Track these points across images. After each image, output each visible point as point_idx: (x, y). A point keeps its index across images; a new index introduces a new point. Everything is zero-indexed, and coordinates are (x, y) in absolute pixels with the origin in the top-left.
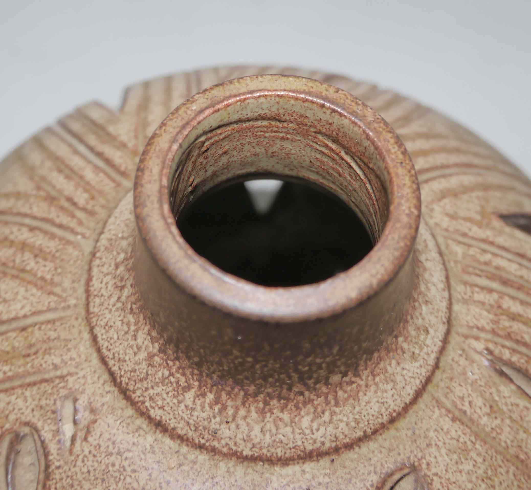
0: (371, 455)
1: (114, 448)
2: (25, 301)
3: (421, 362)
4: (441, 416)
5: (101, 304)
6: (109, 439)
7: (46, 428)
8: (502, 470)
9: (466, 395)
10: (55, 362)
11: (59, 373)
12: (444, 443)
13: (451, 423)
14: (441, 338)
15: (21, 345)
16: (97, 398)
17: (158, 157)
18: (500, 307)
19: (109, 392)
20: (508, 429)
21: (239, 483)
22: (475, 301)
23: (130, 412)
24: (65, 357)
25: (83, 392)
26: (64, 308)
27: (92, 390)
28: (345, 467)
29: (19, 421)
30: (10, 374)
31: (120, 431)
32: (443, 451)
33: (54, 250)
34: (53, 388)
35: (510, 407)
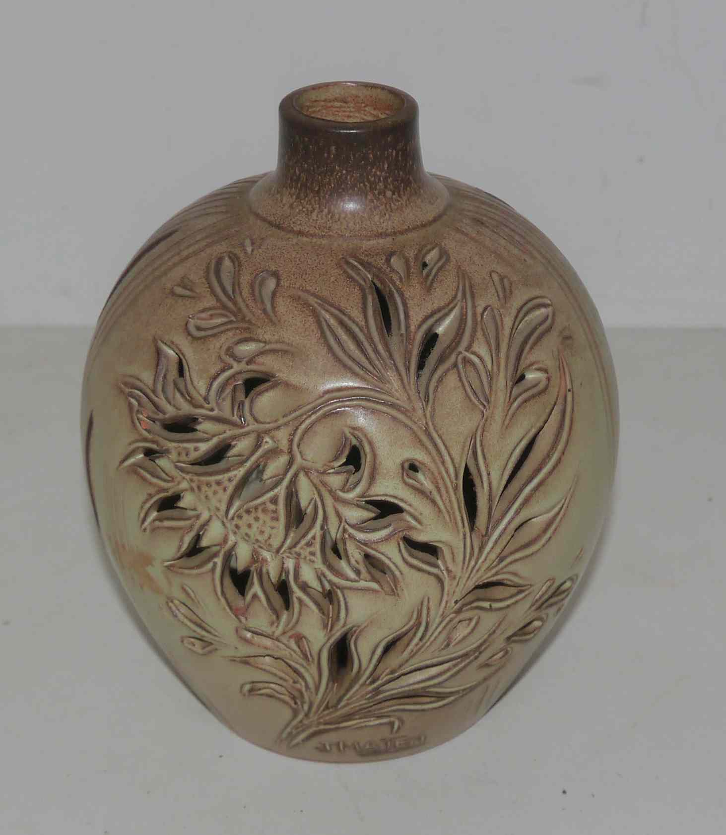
0: (414, 239)
4: (450, 230)
13: (456, 233)
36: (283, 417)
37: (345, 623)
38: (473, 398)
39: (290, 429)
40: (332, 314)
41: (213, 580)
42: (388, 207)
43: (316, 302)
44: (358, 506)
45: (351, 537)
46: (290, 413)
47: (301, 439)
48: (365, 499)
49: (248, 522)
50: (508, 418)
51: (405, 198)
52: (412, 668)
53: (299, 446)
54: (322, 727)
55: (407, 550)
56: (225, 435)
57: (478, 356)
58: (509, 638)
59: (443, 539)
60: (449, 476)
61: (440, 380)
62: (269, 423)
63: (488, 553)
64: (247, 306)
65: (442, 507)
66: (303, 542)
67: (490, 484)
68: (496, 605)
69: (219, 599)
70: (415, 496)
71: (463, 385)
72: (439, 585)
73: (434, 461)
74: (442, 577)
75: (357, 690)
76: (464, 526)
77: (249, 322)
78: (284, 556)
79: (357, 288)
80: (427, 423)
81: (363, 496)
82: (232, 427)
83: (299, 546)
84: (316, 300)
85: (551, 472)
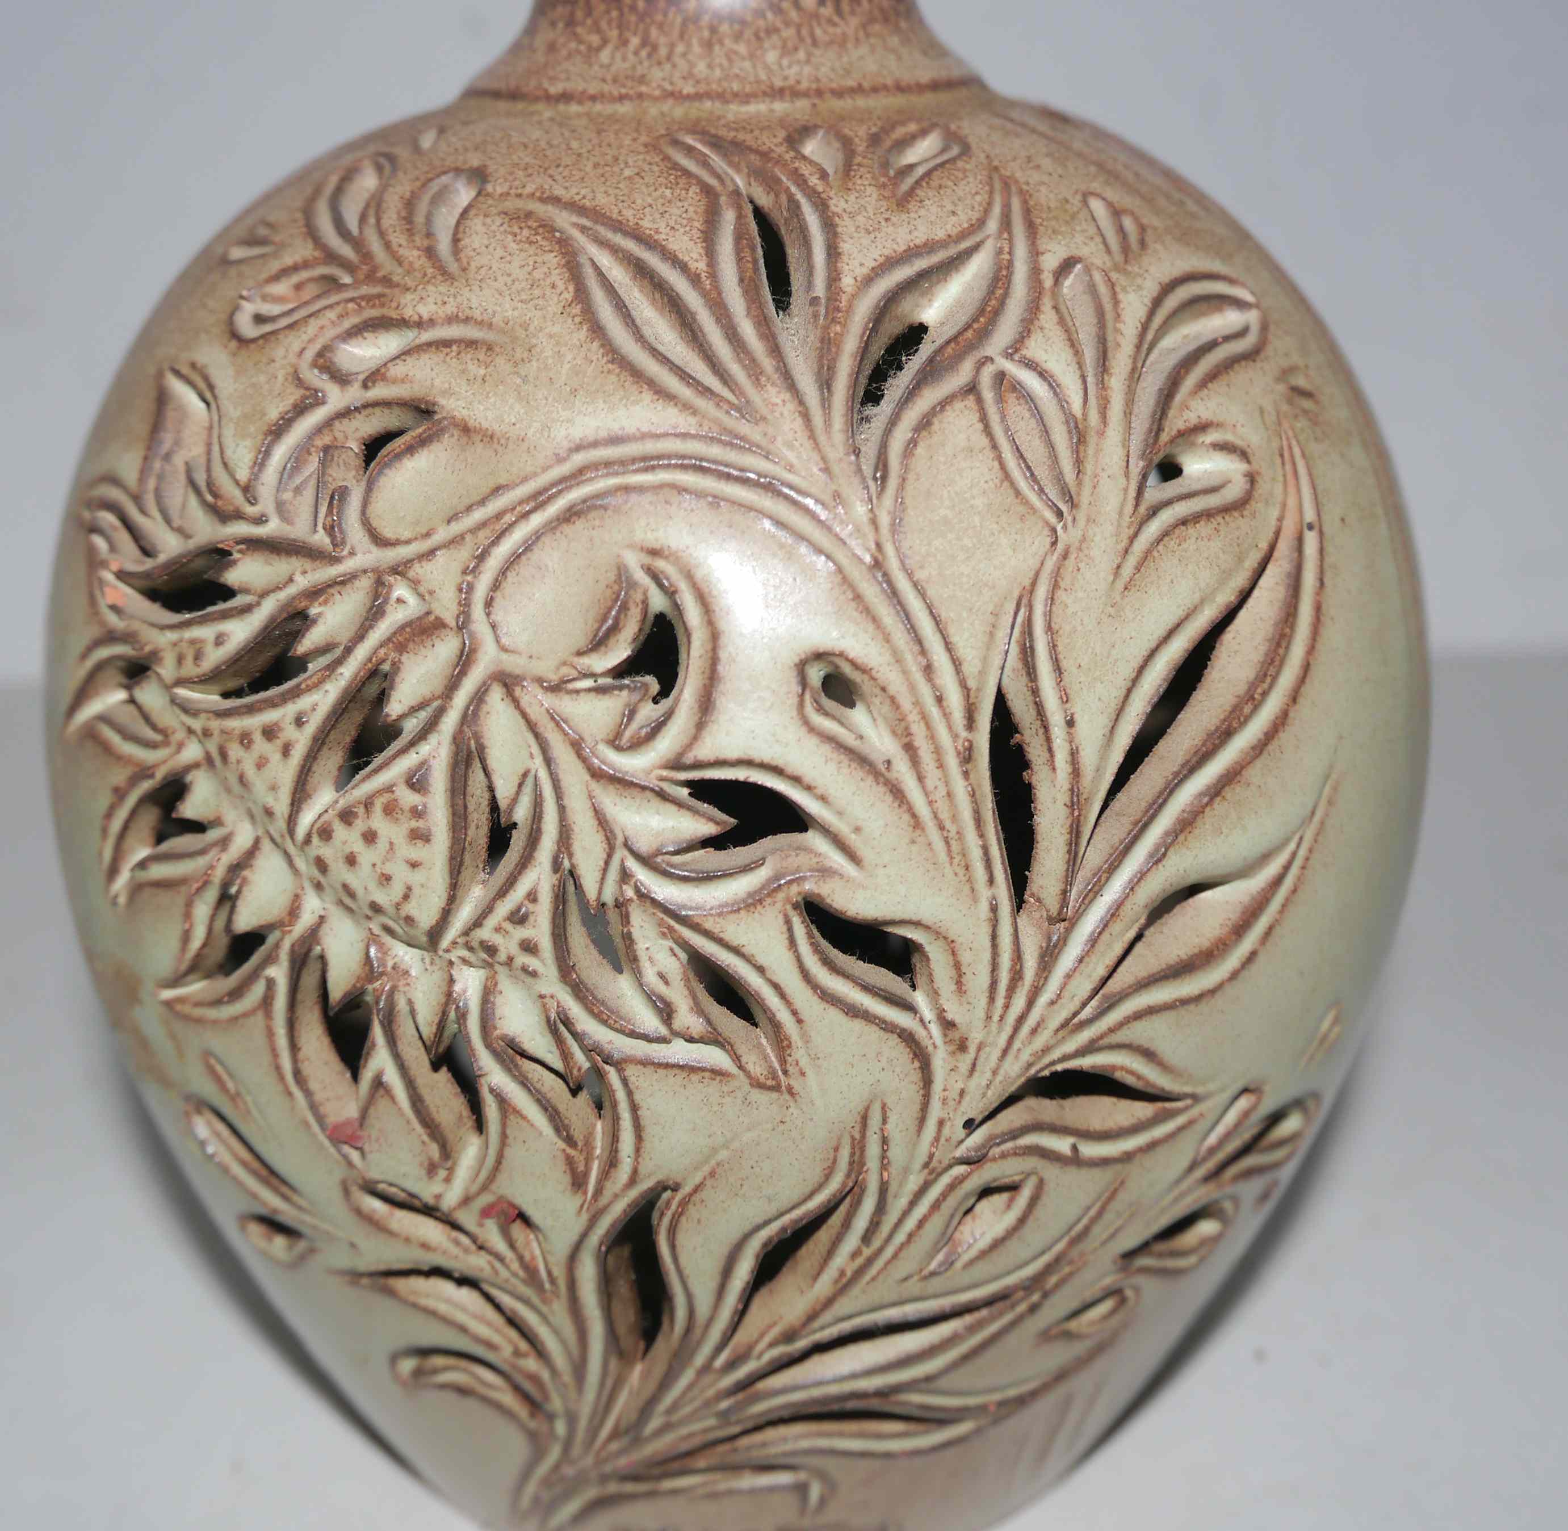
36: (449, 522)
37: (635, 1172)
38: (1023, 485)
39: (463, 554)
40: (615, 250)
41: (270, 1033)
42: (804, 32)
43: (575, 225)
44: (662, 795)
45: (644, 896)
46: (469, 509)
47: (496, 586)
48: (683, 776)
49: (348, 850)
50: (1132, 560)
51: (854, 21)
52: (847, 1327)
53: (489, 603)
54: (613, 1488)
55: (816, 949)
56: (292, 590)
57: (1043, 375)
58: (1129, 1255)
59: (926, 915)
60: (946, 715)
61: (924, 424)
62: (408, 542)
63: (1068, 976)
64: (387, 245)
65: (923, 811)
66: (504, 908)
67: (1074, 755)
68: (1090, 1150)
69: (290, 1094)
70: (839, 769)
71: (995, 447)
72: (917, 1064)
73: (898, 659)
74: (926, 1042)
75: (690, 1387)
76: (991, 881)
77: (387, 281)
78: (453, 956)
79: (694, 189)
80: (878, 546)
81: (676, 764)
82: (308, 564)
83: (491, 922)
84: (575, 219)
85: (1260, 748)
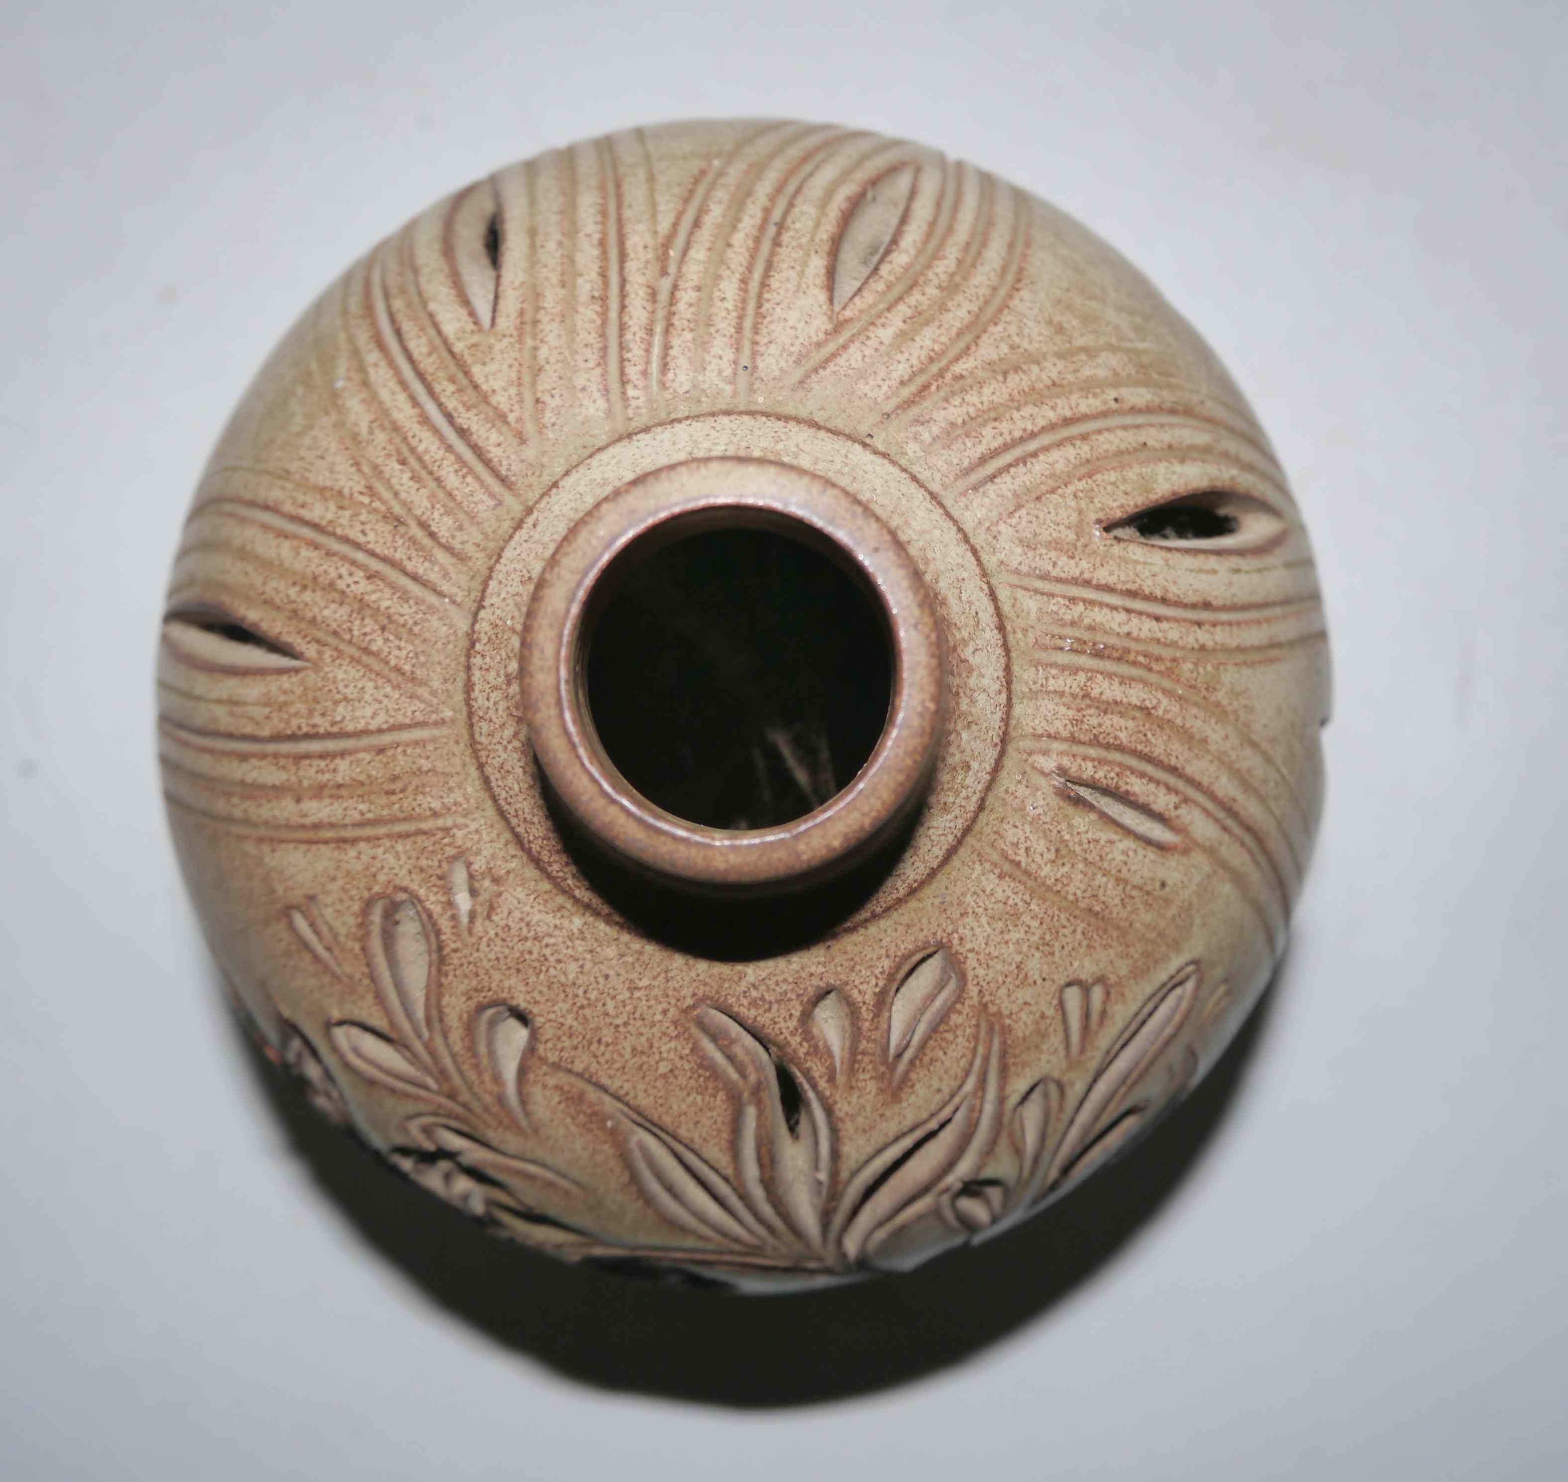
0: (882, 936)
1: (529, 931)
2: (377, 706)
3: (957, 812)
4: (983, 874)
5: (491, 735)
6: (521, 919)
7: (432, 898)
8: (1066, 931)
9: (1022, 840)
10: (433, 805)
11: (440, 822)
12: (986, 910)
13: (997, 881)
14: (989, 769)
15: (380, 775)
16: (499, 863)
17: (551, 626)
18: (1086, 696)
19: (514, 856)
20: (1080, 876)
21: (701, 978)
22: (1048, 693)
23: (546, 886)
24: (446, 801)
25: (478, 853)
26: (436, 724)
27: (492, 851)
28: (845, 953)
29: (392, 884)
30: (369, 816)
31: (535, 909)
32: (984, 920)
33: (410, 622)
34: (434, 844)
35: (1086, 846)
43: (622, 1111)
79: (722, 1094)
84: (621, 1106)
